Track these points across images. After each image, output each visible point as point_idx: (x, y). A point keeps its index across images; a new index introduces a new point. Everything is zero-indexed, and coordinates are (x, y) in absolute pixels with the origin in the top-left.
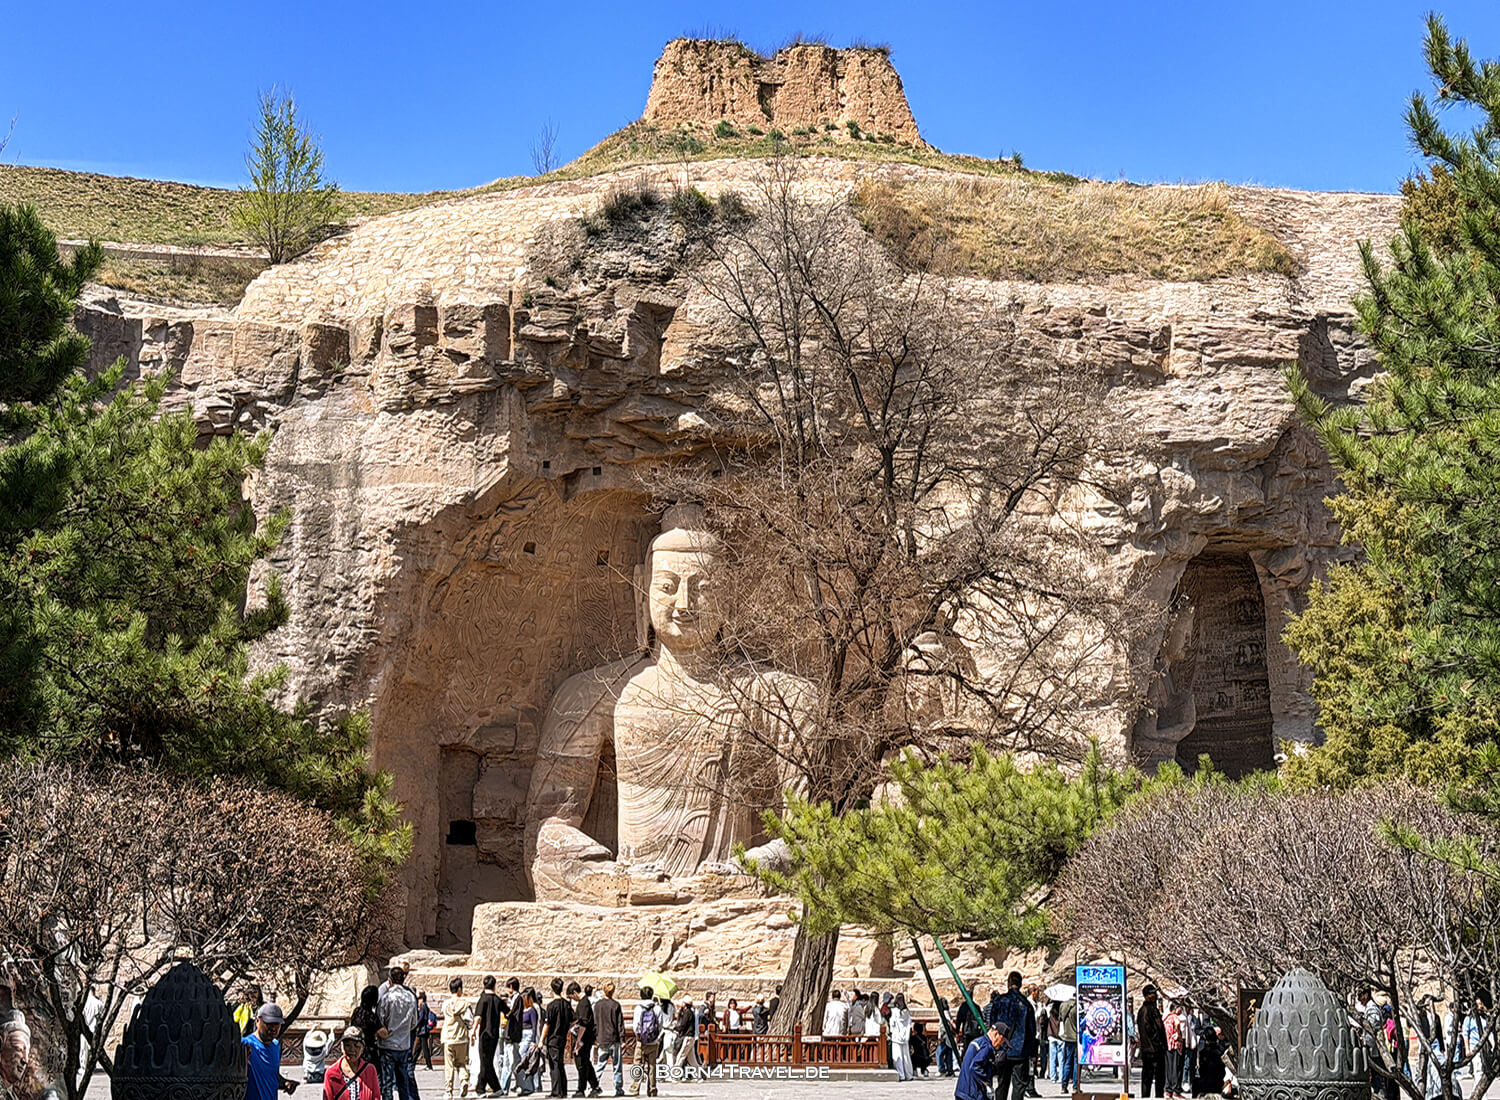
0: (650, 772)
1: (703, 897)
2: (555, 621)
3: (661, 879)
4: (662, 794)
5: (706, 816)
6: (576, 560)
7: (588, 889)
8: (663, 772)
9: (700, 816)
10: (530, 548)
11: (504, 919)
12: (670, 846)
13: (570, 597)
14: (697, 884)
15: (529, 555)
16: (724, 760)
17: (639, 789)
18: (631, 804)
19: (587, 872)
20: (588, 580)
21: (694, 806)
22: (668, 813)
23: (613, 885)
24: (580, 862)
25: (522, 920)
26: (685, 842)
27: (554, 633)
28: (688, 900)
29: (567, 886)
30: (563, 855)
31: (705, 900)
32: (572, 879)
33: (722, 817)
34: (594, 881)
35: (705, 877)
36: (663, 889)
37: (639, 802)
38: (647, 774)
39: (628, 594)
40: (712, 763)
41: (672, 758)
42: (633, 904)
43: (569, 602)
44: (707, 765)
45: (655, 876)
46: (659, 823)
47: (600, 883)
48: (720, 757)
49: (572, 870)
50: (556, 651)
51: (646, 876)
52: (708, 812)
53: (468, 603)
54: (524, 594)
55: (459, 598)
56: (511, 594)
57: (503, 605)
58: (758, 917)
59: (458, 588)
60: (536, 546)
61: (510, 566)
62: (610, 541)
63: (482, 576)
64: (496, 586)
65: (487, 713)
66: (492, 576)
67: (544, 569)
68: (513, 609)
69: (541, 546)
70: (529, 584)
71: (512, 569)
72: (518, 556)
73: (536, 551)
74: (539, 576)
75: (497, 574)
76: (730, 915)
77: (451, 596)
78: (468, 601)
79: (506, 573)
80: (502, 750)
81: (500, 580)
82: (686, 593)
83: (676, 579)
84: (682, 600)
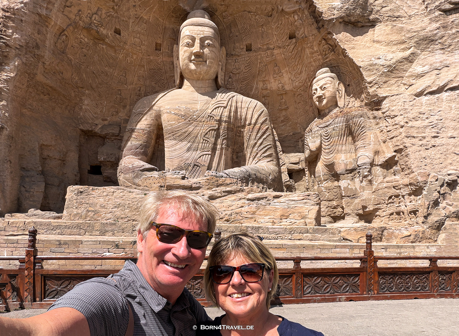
0: (179, 134)
1: (207, 187)
2: (136, 78)
3: (183, 178)
4: (185, 145)
5: (209, 154)
6: (144, 45)
7: (145, 184)
8: (187, 134)
9: (206, 154)
10: (118, 32)
11: (81, 192)
12: (190, 168)
13: (143, 66)
14: (204, 181)
15: (118, 36)
16: (218, 129)
17: (174, 142)
18: (170, 149)
19: (145, 176)
20: (151, 58)
21: (203, 149)
22: (189, 153)
23: (157, 181)
24: (140, 172)
25: (94, 193)
26: (198, 166)
27: (136, 84)
28: (198, 188)
29: (134, 184)
30: (133, 170)
31: (208, 189)
32: (137, 181)
33: (218, 152)
34: (147, 181)
35: (208, 177)
36: (185, 182)
37: (174, 148)
38: (178, 135)
39: (172, 66)
40: (212, 130)
41: (191, 128)
42: (167, 190)
43: (143, 69)
44: (209, 131)
45: (180, 176)
46: (184, 158)
47: (151, 181)
48: (217, 127)
49: (137, 177)
50: (138, 92)
51: (175, 176)
52: (210, 153)
53: (85, 57)
54: (118, 60)
55: (79, 52)
56: (111, 59)
57: (107, 64)
58: (241, 195)
59: (77, 44)
60: (121, 31)
61: (107, 40)
62: (162, 37)
63: (91, 42)
64: (101, 52)
65: (106, 120)
66: (97, 44)
67: (127, 46)
68: (113, 67)
69: (124, 32)
70: (120, 55)
71: (108, 42)
72: (111, 34)
73: (121, 34)
74: (125, 51)
75: (100, 44)
76: (223, 194)
77: (72, 48)
78: (85, 56)
79: (106, 45)
80: (113, 135)
81: (103, 48)
82: (199, 45)
83: (193, 39)
84: (196, 48)
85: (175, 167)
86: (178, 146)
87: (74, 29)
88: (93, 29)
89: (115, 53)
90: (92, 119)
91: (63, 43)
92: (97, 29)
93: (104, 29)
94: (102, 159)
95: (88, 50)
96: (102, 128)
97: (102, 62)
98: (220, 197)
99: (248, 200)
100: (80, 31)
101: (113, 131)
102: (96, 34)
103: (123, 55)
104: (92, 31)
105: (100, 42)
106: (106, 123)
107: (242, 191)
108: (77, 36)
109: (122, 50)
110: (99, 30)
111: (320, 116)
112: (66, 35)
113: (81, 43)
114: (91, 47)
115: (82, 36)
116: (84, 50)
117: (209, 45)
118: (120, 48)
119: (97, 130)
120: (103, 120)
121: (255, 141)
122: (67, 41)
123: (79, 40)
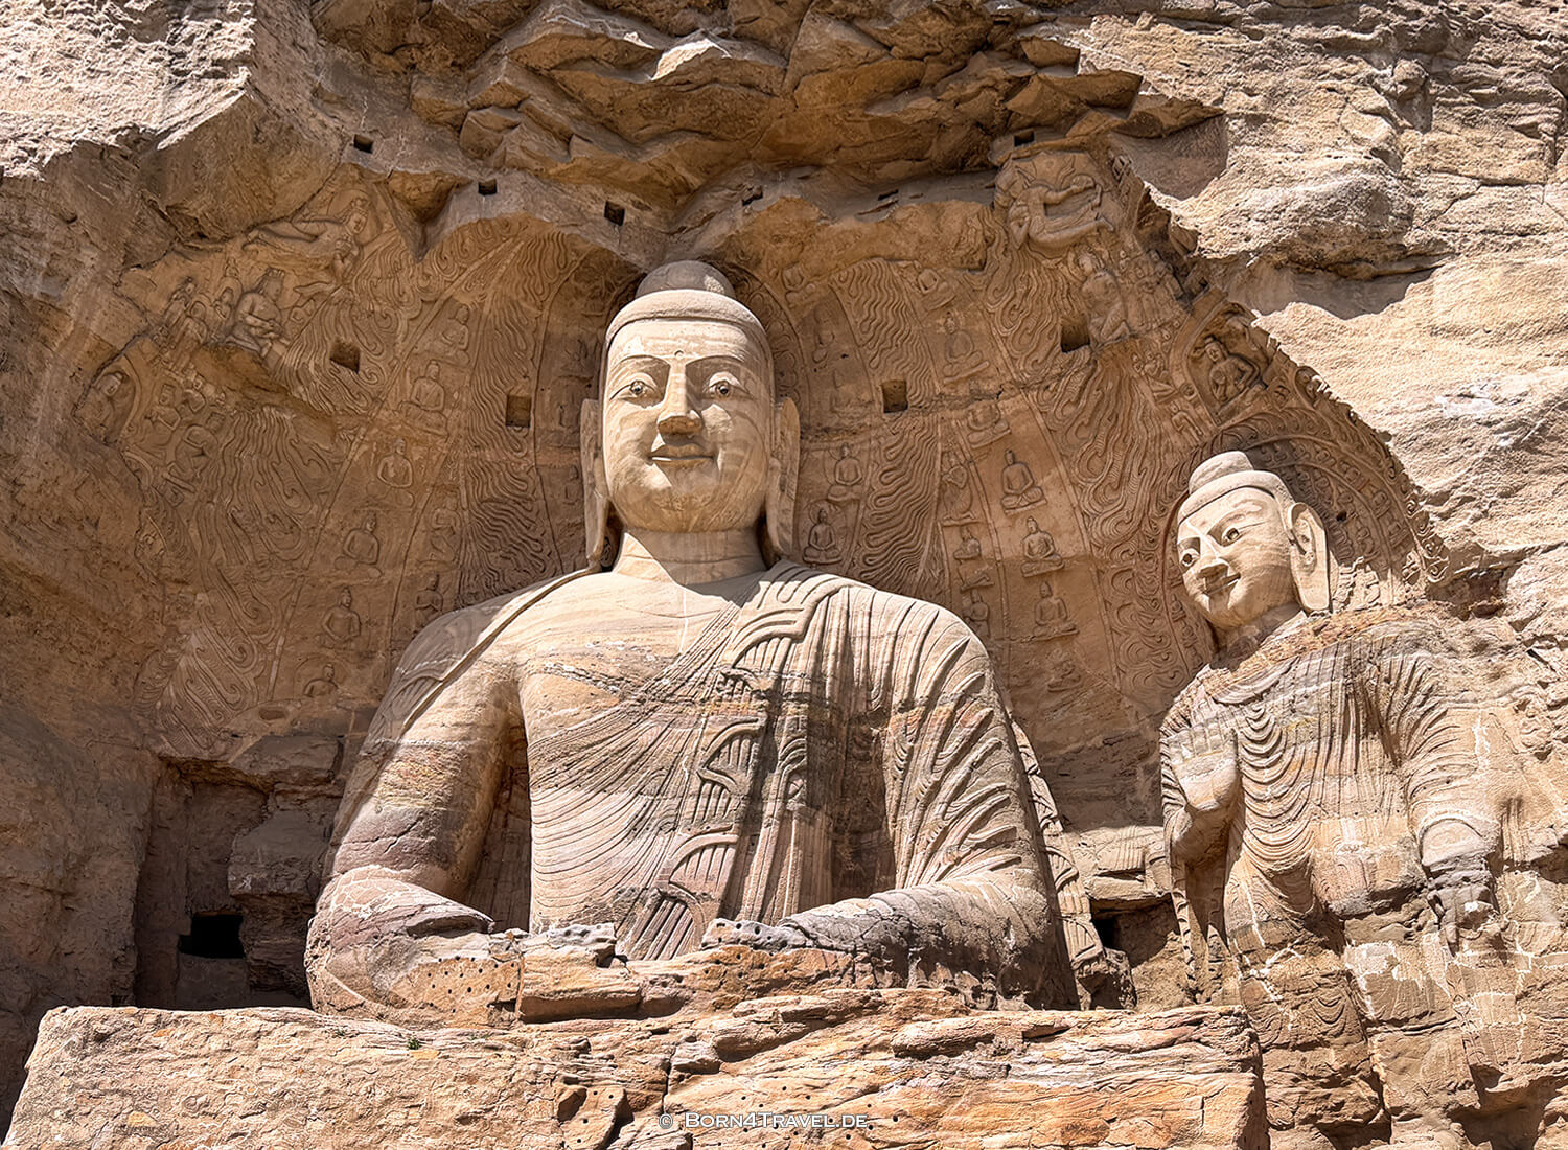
0: (596, 758)
1: (713, 998)
2: (420, 539)
3: (604, 959)
4: (618, 806)
5: (727, 845)
6: (458, 404)
7: (424, 997)
8: (628, 759)
9: (715, 846)
10: (347, 358)
11: (101, 1038)
12: (642, 912)
13: (454, 489)
14: (699, 969)
15: (346, 373)
16: (768, 730)
17: (571, 796)
19: (426, 959)
20: (489, 455)
21: (700, 823)
22: (638, 842)
23: (482, 981)
24: (405, 939)
25: (161, 1041)
26: (676, 900)
27: (419, 562)
28: (672, 1005)
29: (377, 996)
30: (372, 930)
31: (717, 1006)
32: (389, 980)
34: (438, 979)
36: (610, 981)
37: (571, 823)
38: (589, 764)
39: (574, 486)
40: (742, 735)
41: (647, 733)
42: (526, 1020)
43: (450, 502)
44: (729, 741)
45: (587, 951)
46: (616, 864)
47: (455, 980)
48: (762, 722)
49: (389, 961)
51: (565, 951)
52: (731, 837)
53: (202, 458)
54: (345, 467)
55: (176, 439)
56: (313, 464)
57: (297, 487)
58: (866, 1029)
59: (168, 409)
60: (362, 355)
61: (301, 389)
62: (533, 374)
63: (233, 402)
64: (275, 437)
65: (280, 715)
66: (258, 408)
67: (386, 413)
68: (323, 498)
69: (373, 357)
70: (354, 447)
71: (305, 399)
72: (316, 366)
73: (361, 367)
74: (375, 430)
75: (272, 405)
76: (786, 1029)
77: (148, 421)
78: (203, 454)
79: (296, 410)
80: (307, 777)
81: (280, 422)
82: (682, 391)
83: (660, 371)
84: (673, 404)
85: (573, 909)
86: (589, 816)
87: (161, 349)
88: (238, 349)
89: (333, 439)
90: (216, 711)
91: (107, 406)
92: (256, 348)
93: (288, 347)
94: (247, 883)
95: (215, 432)
96: (258, 748)
97: (276, 478)
98: (770, 1044)
99: (903, 1052)
100: (188, 358)
101: (308, 763)
102: (255, 367)
103: (365, 447)
104: (234, 358)
105: (270, 401)
106: (278, 726)
107: (869, 1008)
108: (174, 376)
109: (363, 430)
110: (265, 351)
111: (1222, 654)
112: (123, 374)
113: (186, 402)
114: (230, 420)
115: (192, 378)
116: (197, 430)
117: (725, 391)
118: (354, 421)
119: (237, 757)
120: (266, 715)
121: (934, 778)
122: (127, 400)
123: (178, 393)
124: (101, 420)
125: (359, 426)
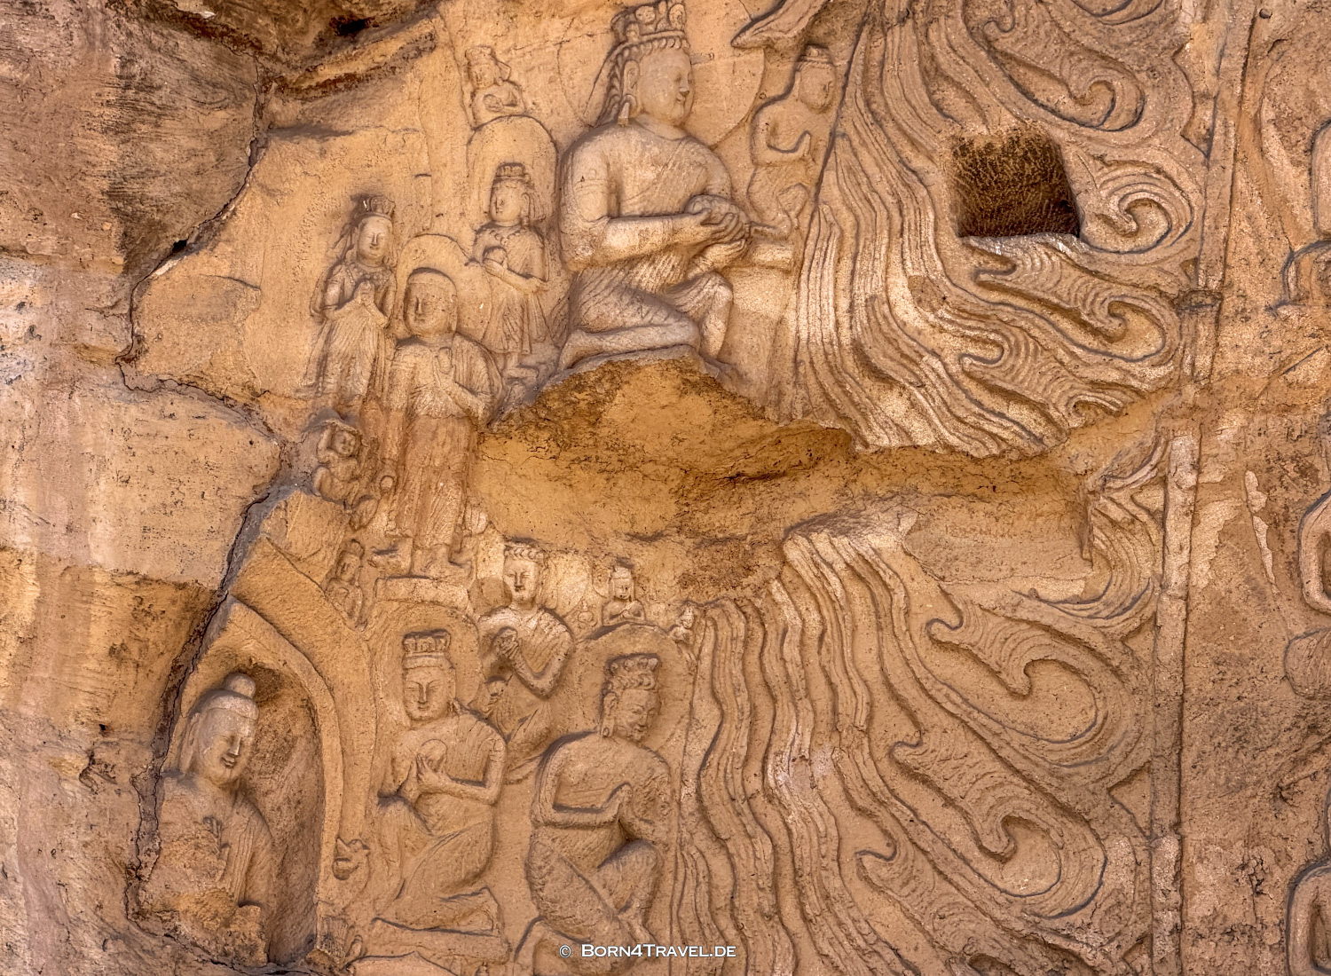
15: (1039, 258)
54: (1172, 631)
55: (516, 829)
56: (1049, 679)
57: (1022, 801)
59: (449, 727)
60: (1071, 156)
61: (894, 405)
63: (665, 582)
64: (866, 643)
66: (765, 559)
67: (1246, 334)
68: (1136, 798)
69: (1113, 143)
70: (1177, 530)
71: (924, 437)
72: (922, 291)
73: (1088, 203)
74: (1232, 424)
75: (807, 526)
77: (397, 812)
78: (628, 839)
79: (902, 496)
81: (866, 572)
87: (350, 511)
88: (619, 368)
89: (1084, 541)
91: (239, 821)
92: (679, 332)
93: (794, 271)
95: (642, 734)
97: (928, 804)
100: (453, 495)
102: (699, 408)
103: (1218, 513)
104: (615, 412)
105: (798, 510)
108: (426, 590)
109: (1183, 446)
110: (716, 330)
112: (251, 671)
113: (503, 669)
114: (677, 662)
115: (493, 564)
116: (576, 759)
118: (1135, 431)
122: (297, 762)
123: (465, 644)
124: (234, 884)
125: (1163, 439)
